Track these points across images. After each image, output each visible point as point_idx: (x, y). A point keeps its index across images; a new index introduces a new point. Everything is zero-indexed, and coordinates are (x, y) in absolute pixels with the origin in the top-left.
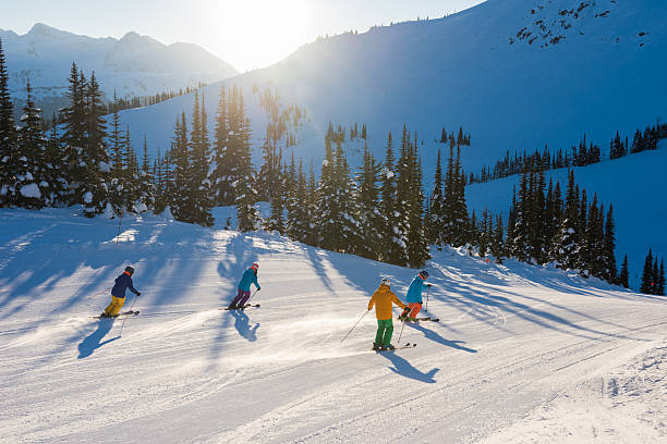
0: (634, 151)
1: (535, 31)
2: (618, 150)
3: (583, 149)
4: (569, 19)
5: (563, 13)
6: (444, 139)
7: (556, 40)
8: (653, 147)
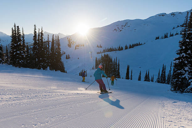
0: (129, 48)
1: (117, 29)
2: (126, 48)
3: (120, 47)
4: (123, 27)
5: (122, 26)
6: (97, 46)
7: (121, 31)
8: (133, 48)
